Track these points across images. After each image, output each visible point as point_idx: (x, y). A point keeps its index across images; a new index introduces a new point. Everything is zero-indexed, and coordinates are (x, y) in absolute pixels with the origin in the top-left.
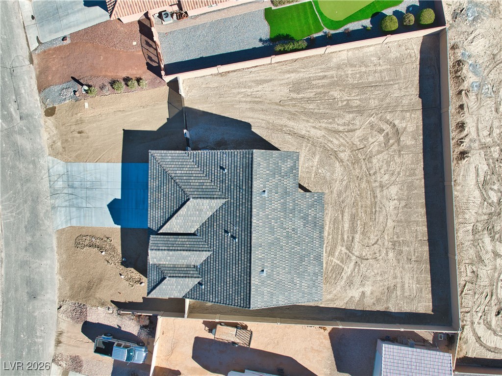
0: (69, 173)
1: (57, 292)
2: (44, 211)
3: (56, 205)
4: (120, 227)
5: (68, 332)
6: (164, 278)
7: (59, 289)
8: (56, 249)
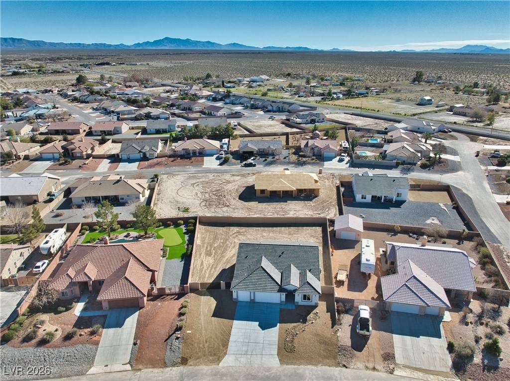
0: (235, 353)
1: (332, 368)
2: (264, 372)
3: (260, 363)
4: (278, 324)
5: (364, 362)
6: (308, 282)
7: (329, 366)
8: (296, 366)
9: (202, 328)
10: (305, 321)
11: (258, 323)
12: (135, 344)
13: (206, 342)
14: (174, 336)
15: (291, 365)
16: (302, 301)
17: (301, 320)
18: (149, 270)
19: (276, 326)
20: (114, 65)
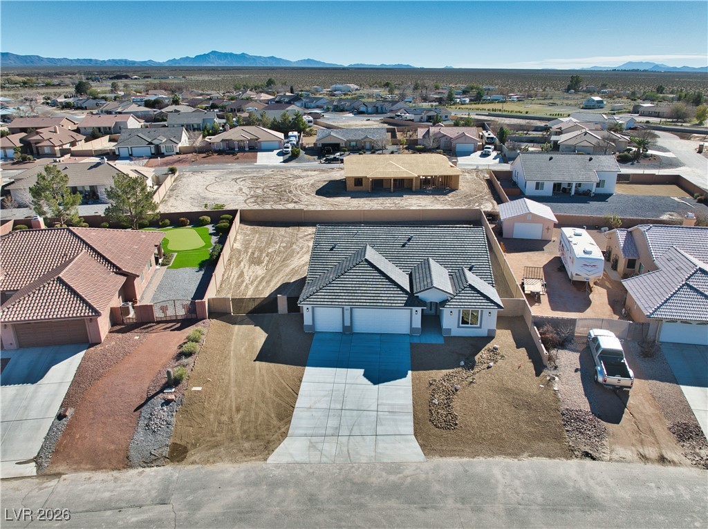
0: (310, 432)
1: (557, 461)
2: (384, 474)
3: (373, 454)
4: (410, 372)
5: (633, 445)
6: (471, 286)
7: (549, 457)
8: (465, 460)
9: (229, 383)
10: (470, 365)
11: (362, 371)
12: (60, 417)
13: (238, 410)
14: (159, 399)
15: (451, 456)
16: (459, 327)
17: (462, 363)
18: (120, 272)
19: (405, 375)
20: (136, 78)
